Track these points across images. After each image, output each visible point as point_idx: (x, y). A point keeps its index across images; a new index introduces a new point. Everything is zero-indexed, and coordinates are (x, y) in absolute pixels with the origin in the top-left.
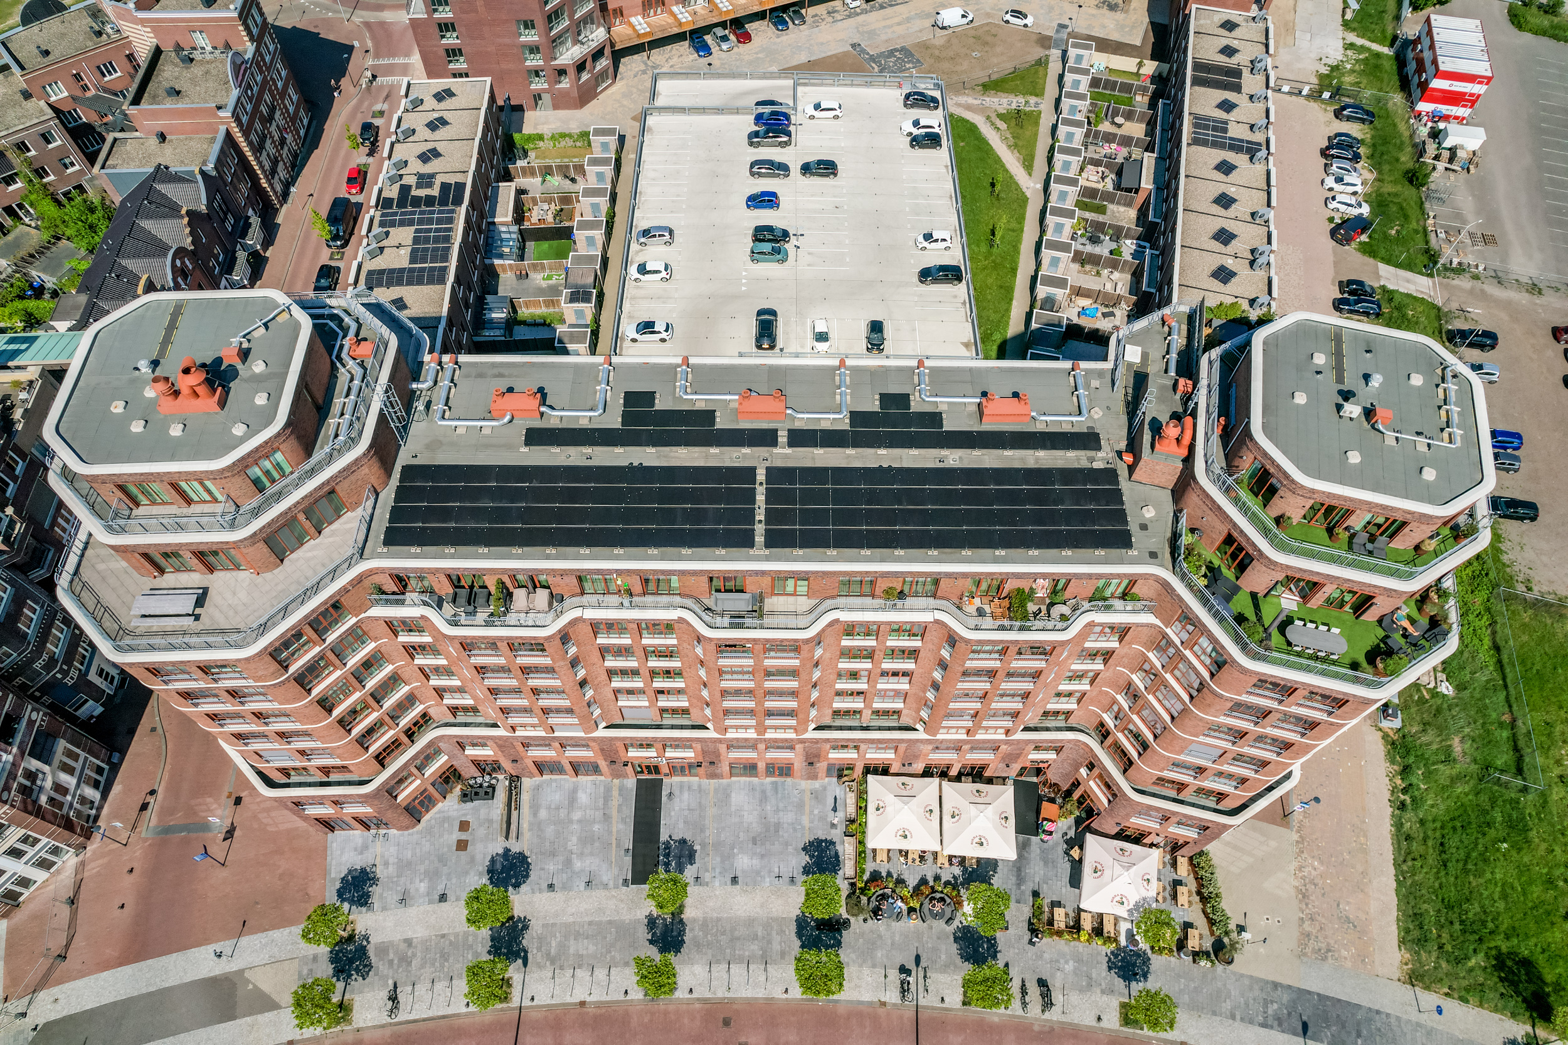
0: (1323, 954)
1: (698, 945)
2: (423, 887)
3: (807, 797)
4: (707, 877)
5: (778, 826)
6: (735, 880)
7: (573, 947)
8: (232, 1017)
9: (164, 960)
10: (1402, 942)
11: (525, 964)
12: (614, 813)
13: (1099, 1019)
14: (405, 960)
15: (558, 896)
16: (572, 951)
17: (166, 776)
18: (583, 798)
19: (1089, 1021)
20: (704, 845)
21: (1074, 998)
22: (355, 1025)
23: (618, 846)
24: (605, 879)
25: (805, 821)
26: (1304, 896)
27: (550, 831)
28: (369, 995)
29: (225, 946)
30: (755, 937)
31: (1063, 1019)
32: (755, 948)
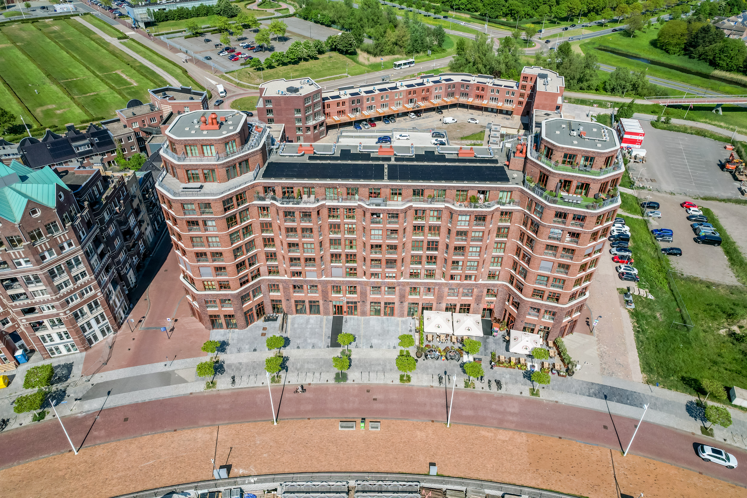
0: (611, 375)
1: (356, 366)
2: (247, 347)
3: (400, 323)
4: (361, 345)
5: (388, 331)
6: (371, 347)
7: (306, 366)
8: (168, 384)
9: (144, 366)
10: (643, 372)
11: (287, 371)
12: (324, 326)
13: (521, 393)
14: (239, 369)
15: (301, 351)
16: (306, 367)
17: (149, 313)
18: (312, 321)
19: (517, 393)
20: (359, 336)
21: (510, 386)
22: (217, 389)
23: (325, 335)
24: (320, 345)
25: (400, 329)
26: (601, 357)
27: (298, 331)
28: (223, 379)
29: (168, 363)
30: (380, 364)
31: (506, 393)
32: (380, 368)
